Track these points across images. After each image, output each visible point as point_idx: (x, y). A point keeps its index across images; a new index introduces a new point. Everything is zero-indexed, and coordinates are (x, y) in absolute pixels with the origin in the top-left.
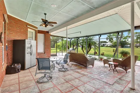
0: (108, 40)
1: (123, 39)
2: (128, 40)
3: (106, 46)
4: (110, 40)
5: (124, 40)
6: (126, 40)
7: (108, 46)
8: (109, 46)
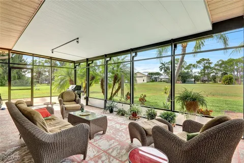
0: (163, 70)
1: (185, 69)
2: (191, 71)
3: (159, 80)
4: (165, 71)
5: (186, 71)
6: (190, 70)
7: (161, 81)
8: (164, 81)
